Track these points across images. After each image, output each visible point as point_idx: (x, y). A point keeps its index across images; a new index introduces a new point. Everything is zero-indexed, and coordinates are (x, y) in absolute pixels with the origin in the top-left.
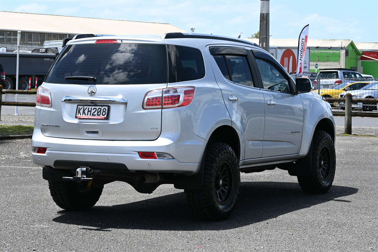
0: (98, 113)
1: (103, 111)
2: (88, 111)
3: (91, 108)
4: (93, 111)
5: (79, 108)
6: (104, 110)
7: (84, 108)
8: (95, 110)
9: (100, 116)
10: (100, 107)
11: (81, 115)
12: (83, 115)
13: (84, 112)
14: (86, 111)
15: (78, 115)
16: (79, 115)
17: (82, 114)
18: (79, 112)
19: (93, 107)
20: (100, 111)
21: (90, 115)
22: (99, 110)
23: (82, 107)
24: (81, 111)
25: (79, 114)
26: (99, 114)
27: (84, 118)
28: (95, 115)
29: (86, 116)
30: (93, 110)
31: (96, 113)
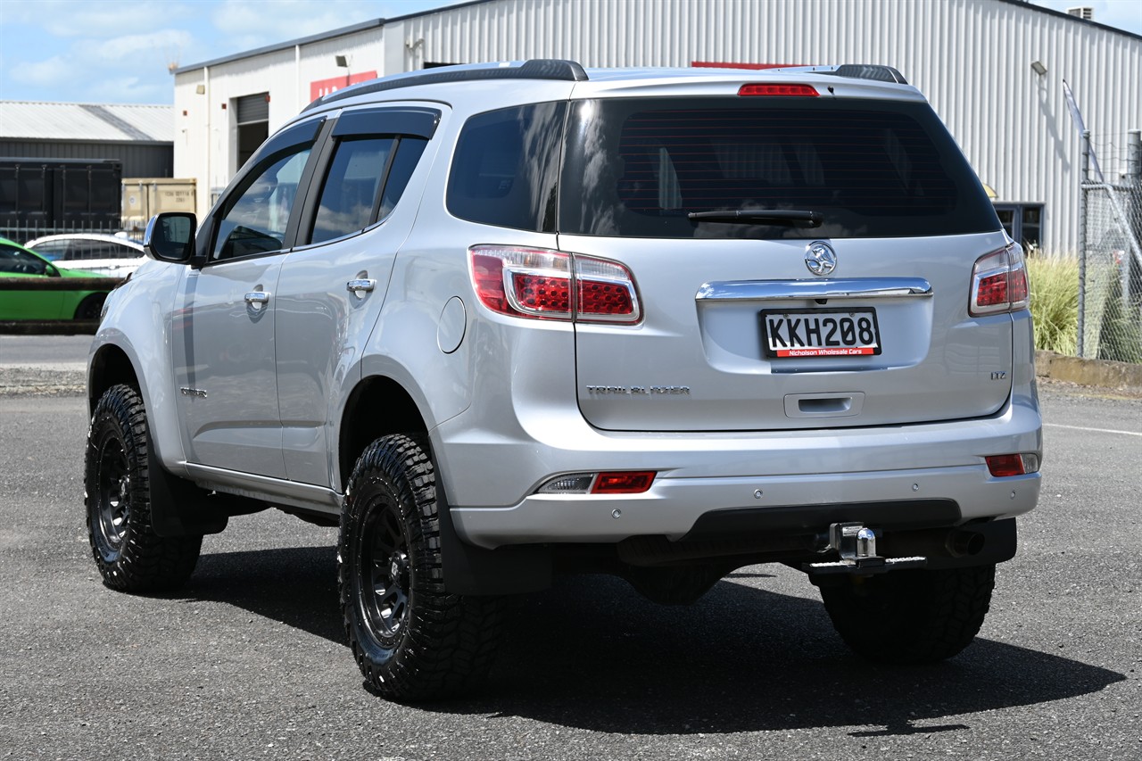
0: (844, 335)
1: (862, 330)
2: (809, 332)
3: (817, 321)
4: (824, 332)
5: (771, 321)
6: (864, 325)
7: (789, 321)
8: (830, 326)
9: (854, 346)
10: (846, 316)
11: (785, 345)
12: (792, 345)
14: (801, 332)
15: (775, 345)
16: (779, 347)
17: (788, 344)
18: (776, 336)
19: (822, 317)
20: (851, 328)
21: (820, 344)
22: (846, 325)
23: (781, 317)
24: (784, 332)
25: (778, 341)
26: (849, 338)
27: (802, 354)
28: (837, 343)
29: (806, 347)
30: (825, 325)
31: (837, 337)
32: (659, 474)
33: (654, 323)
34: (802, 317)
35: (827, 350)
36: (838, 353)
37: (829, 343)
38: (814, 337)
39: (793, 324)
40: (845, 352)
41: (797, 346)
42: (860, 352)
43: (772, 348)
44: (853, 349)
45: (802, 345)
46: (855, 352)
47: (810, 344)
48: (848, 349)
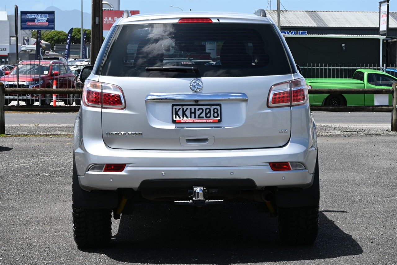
0: (206, 114)
1: (214, 112)
2: (191, 113)
3: (195, 109)
4: (198, 113)
5: (176, 109)
6: (216, 111)
7: (183, 109)
8: (201, 111)
9: (210, 119)
10: (209, 107)
11: (180, 118)
12: (183, 118)
13: (184, 114)
14: (188, 113)
15: (176, 118)
16: (178, 118)
17: (182, 117)
18: (177, 114)
19: (197, 107)
20: (210, 112)
21: (195, 117)
22: (208, 111)
23: (180, 107)
24: (180, 113)
25: (177, 116)
26: (208, 115)
27: (187, 121)
28: (203, 117)
29: (189, 119)
30: (198, 110)
31: (203, 115)
32: (126, 166)
33: (130, 109)
34: (189, 107)
35: (198, 120)
36: (202, 121)
37: (199, 117)
38: (193, 115)
39: (185, 110)
40: (205, 121)
41: (185, 118)
42: (212, 121)
43: (174, 119)
44: (209, 120)
45: (187, 118)
46: (210, 121)
47: (191, 117)
48: (207, 120)
